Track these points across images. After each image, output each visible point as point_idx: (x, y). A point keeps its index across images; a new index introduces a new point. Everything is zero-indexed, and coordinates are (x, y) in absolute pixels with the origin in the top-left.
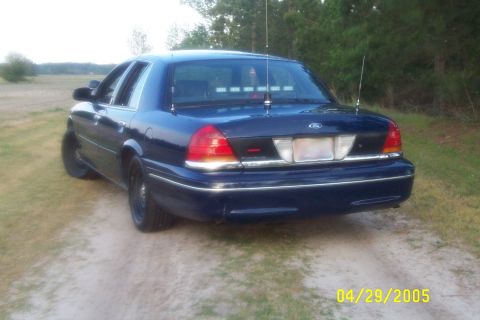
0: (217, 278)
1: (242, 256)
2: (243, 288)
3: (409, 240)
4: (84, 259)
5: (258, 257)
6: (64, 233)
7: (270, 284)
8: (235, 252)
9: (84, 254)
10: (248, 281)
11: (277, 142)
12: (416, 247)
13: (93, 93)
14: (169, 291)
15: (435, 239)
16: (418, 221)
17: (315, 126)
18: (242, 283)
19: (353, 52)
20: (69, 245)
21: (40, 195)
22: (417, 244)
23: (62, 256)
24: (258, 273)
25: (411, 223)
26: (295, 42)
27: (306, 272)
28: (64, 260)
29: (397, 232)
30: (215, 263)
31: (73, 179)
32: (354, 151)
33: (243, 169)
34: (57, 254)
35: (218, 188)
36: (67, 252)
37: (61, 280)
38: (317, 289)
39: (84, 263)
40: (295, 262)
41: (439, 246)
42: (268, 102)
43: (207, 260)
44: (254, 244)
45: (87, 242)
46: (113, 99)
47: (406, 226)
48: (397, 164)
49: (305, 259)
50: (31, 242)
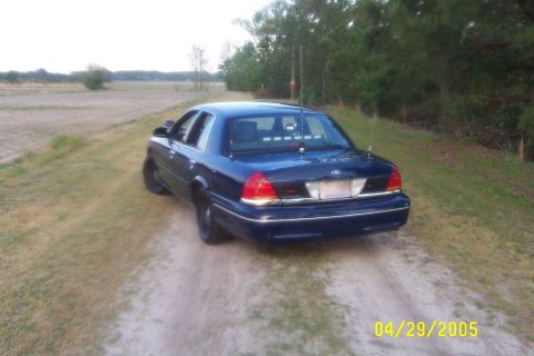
0: (264, 287)
1: (281, 269)
2: (281, 296)
3: (406, 255)
4: (166, 268)
5: (293, 269)
6: (150, 245)
7: (301, 293)
8: (277, 265)
9: (165, 263)
10: (285, 290)
11: (308, 185)
12: (409, 262)
13: (168, 131)
14: (229, 298)
15: (425, 255)
16: (414, 238)
17: (337, 172)
18: (281, 292)
19: (375, 75)
20: (153, 255)
21: (128, 210)
22: (410, 259)
23: (149, 266)
24: (293, 283)
25: (407, 240)
26: (327, 64)
27: (328, 283)
28: (151, 269)
29: (398, 248)
30: (262, 274)
31: (153, 195)
32: (365, 190)
33: (283, 205)
34: (146, 264)
35: (264, 220)
36: (153, 262)
37: (151, 286)
38: (334, 297)
39: (166, 271)
40: (320, 274)
41: (427, 261)
42: (302, 149)
43: (257, 271)
44: (290, 258)
45: (167, 254)
46: (185, 138)
47: (404, 243)
48: (398, 199)
49: (328, 271)
50: (127, 253)
